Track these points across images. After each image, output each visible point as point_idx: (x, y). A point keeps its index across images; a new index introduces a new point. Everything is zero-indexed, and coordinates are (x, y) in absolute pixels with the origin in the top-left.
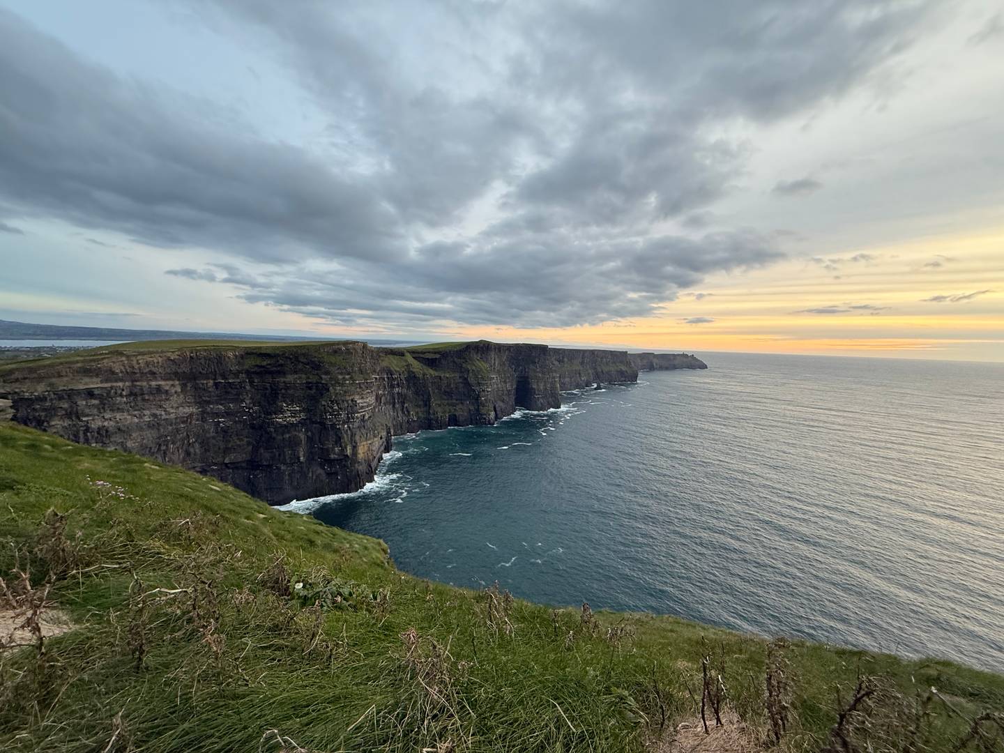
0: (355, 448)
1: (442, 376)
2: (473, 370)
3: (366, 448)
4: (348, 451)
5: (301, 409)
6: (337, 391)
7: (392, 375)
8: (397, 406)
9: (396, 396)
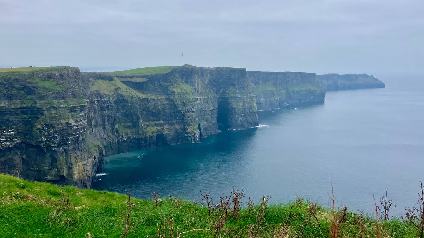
0: (70, 168)
1: (150, 98)
2: (179, 93)
3: (81, 169)
4: (65, 172)
5: (16, 133)
6: (53, 115)
7: (101, 98)
8: (107, 127)
9: (106, 119)
